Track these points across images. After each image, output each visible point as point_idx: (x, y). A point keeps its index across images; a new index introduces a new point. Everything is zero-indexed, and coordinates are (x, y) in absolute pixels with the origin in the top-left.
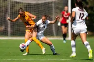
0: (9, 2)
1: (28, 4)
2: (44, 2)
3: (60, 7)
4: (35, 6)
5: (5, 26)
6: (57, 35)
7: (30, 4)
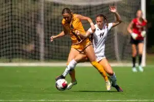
0: (43, 4)
1: (75, 6)
2: (100, 3)
3: (128, 11)
4: (86, 11)
5: (35, 44)
6: (123, 58)
7: (78, 6)
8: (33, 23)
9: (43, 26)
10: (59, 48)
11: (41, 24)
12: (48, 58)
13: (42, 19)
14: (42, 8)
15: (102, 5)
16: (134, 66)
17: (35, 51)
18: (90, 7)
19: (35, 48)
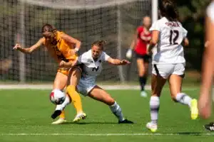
0: (23, 8)
1: (65, 10)
2: (97, 6)
3: (135, 17)
4: (80, 17)
5: (13, 60)
7: (69, 10)
8: (10, 33)
9: (23, 36)
10: (44, 66)
11: (20, 33)
12: (31, 78)
13: (23, 26)
14: (22, 13)
15: (101, 9)
16: (143, 89)
17: (14, 70)
18: (86, 12)
19: (13, 65)
